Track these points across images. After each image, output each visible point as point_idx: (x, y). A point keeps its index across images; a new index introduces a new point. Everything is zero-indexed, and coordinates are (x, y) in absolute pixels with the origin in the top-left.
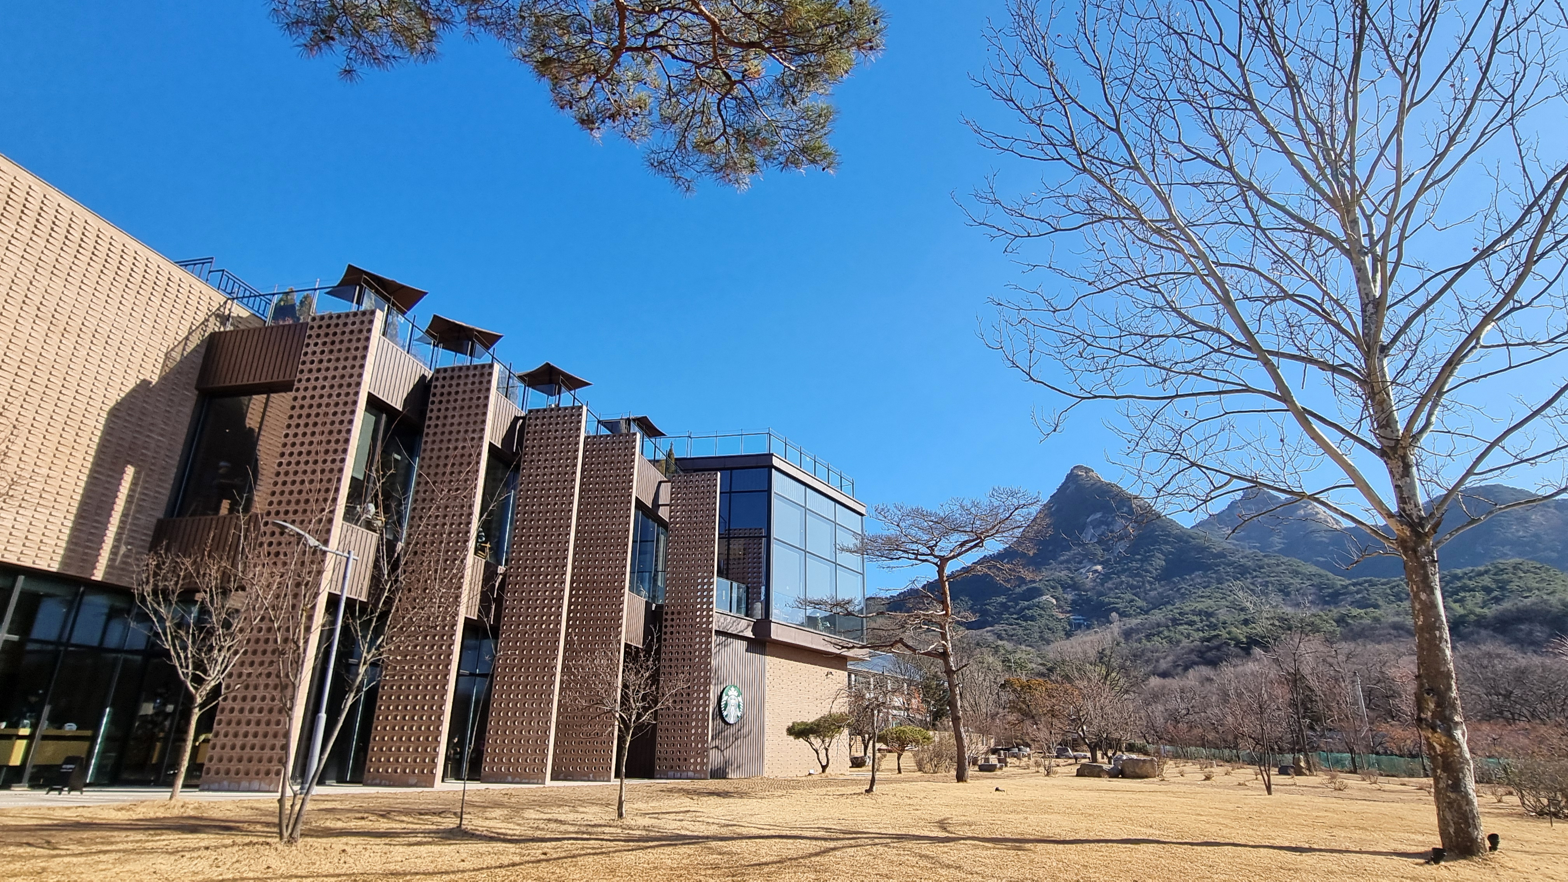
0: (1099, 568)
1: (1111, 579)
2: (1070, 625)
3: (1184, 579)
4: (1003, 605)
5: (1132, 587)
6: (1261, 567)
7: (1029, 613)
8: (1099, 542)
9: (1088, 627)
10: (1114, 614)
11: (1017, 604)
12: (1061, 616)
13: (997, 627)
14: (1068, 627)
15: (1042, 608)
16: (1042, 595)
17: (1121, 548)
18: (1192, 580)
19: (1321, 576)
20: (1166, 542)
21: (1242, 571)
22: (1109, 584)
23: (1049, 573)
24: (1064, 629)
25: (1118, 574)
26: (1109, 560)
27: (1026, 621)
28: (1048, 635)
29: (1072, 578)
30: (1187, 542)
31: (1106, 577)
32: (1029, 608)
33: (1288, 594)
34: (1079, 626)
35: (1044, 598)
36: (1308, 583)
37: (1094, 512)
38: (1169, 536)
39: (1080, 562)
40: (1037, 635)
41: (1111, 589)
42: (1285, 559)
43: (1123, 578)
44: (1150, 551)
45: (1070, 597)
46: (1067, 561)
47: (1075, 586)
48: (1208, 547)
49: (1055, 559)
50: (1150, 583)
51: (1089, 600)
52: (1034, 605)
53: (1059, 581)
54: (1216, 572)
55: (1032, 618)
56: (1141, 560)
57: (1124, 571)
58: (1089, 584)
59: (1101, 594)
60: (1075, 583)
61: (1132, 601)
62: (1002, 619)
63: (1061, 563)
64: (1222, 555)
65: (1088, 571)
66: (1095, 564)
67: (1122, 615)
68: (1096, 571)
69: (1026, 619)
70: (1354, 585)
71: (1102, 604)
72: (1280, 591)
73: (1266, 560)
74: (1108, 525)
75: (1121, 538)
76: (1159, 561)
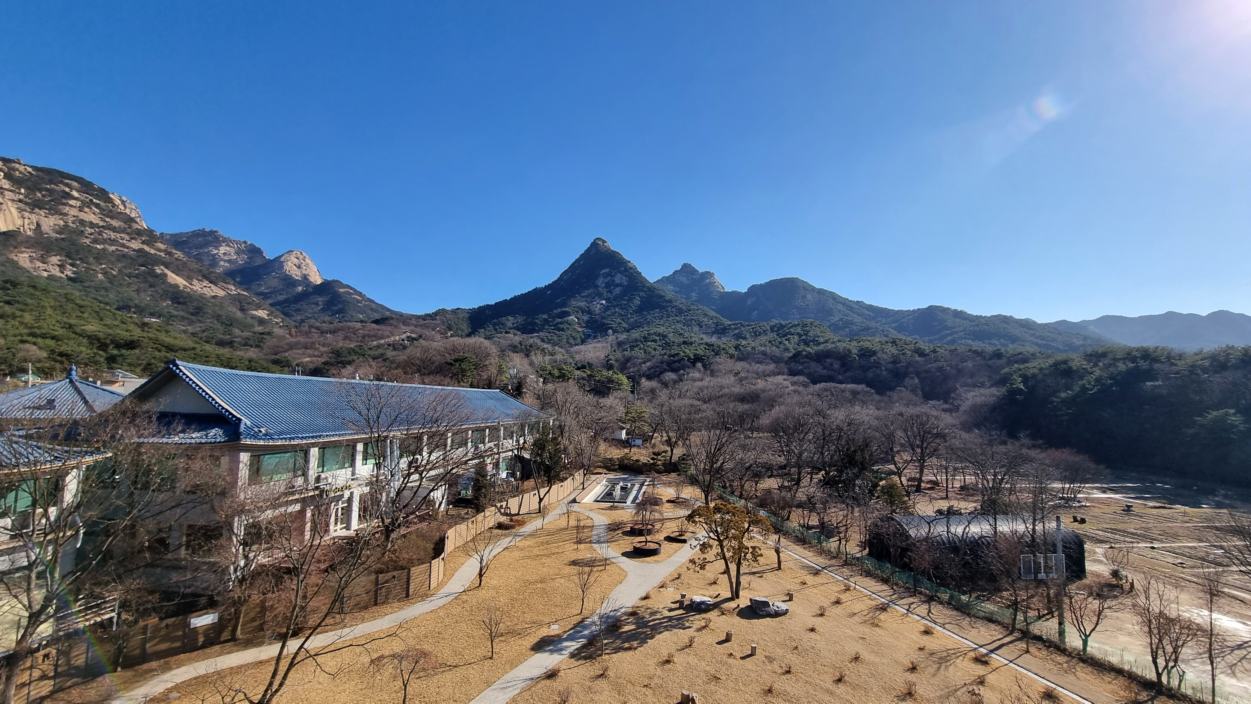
0: (604, 302)
1: (610, 309)
2: (584, 335)
3: (649, 313)
4: (545, 319)
5: (621, 315)
6: (690, 310)
7: (561, 326)
8: (606, 287)
9: (595, 337)
10: (610, 331)
11: (554, 320)
12: (580, 329)
13: (541, 333)
14: (583, 337)
15: (569, 324)
16: (569, 316)
17: (618, 290)
18: (654, 314)
19: (717, 318)
20: (643, 291)
21: (680, 311)
22: (609, 313)
23: (575, 303)
24: (581, 337)
25: (615, 307)
26: (610, 298)
27: (559, 331)
28: (571, 341)
29: (588, 307)
30: (654, 292)
31: (607, 308)
32: (561, 323)
33: (701, 327)
34: (589, 336)
35: (571, 317)
36: (711, 321)
37: (605, 268)
38: (644, 286)
39: (594, 298)
40: (565, 340)
41: (609, 315)
42: (701, 307)
43: (617, 309)
44: (633, 295)
45: (586, 318)
46: (586, 296)
47: (589, 312)
48: (664, 296)
49: (579, 293)
50: (631, 314)
51: (596, 321)
52: (564, 322)
53: (580, 308)
54: (666, 311)
55: (563, 330)
56: (628, 300)
57: (618, 305)
58: (598, 311)
59: (603, 318)
60: (590, 310)
61: (620, 323)
62: (544, 329)
63: (583, 297)
64: (670, 301)
65: (598, 303)
66: (602, 300)
67: (615, 331)
68: (602, 304)
69: (559, 330)
70: (733, 325)
71: (603, 324)
72: (698, 324)
73: (692, 307)
74: (612, 276)
75: (618, 285)
76: (637, 302)
